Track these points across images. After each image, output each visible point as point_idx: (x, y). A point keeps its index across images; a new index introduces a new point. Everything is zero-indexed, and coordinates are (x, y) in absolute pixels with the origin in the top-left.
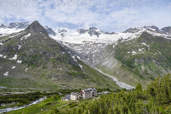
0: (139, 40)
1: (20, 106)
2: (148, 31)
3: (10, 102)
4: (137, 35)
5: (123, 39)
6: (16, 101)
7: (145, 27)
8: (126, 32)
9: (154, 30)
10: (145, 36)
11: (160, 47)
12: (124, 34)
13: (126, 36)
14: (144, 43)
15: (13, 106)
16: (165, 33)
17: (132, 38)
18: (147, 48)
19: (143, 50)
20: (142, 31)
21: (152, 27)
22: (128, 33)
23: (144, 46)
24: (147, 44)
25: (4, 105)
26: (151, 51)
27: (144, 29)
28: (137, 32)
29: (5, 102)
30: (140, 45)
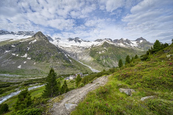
0: (102, 46)
1: (41, 85)
2: (107, 41)
3: (35, 83)
4: (102, 43)
5: (94, 45)
6: (38, 82)
7: (105, 39)
8: (96, 41)
9: (110, 41)
10: (106, 44)
11: (112, 50)
12: (95, 42)
13: (96, 43)
14: (105, 48)
15: (37, 85)
16: (115, 43)
17: (99, 45)
18: (106, 50)
19: (105, 52)
20: (104, 41)
21: (109, 39)
22: (97, 42)
23: (105, 49)
24: (106, 48)
25: (31, 85)
26: (108, 52)
27: (105, 40)
28: (102, 41)
29: (32, 84)
30: (103, 49)
